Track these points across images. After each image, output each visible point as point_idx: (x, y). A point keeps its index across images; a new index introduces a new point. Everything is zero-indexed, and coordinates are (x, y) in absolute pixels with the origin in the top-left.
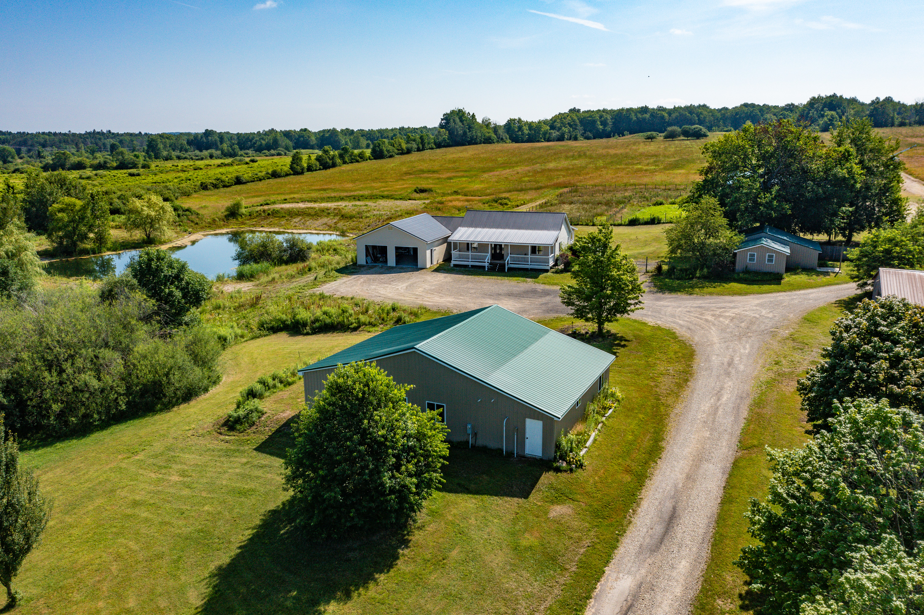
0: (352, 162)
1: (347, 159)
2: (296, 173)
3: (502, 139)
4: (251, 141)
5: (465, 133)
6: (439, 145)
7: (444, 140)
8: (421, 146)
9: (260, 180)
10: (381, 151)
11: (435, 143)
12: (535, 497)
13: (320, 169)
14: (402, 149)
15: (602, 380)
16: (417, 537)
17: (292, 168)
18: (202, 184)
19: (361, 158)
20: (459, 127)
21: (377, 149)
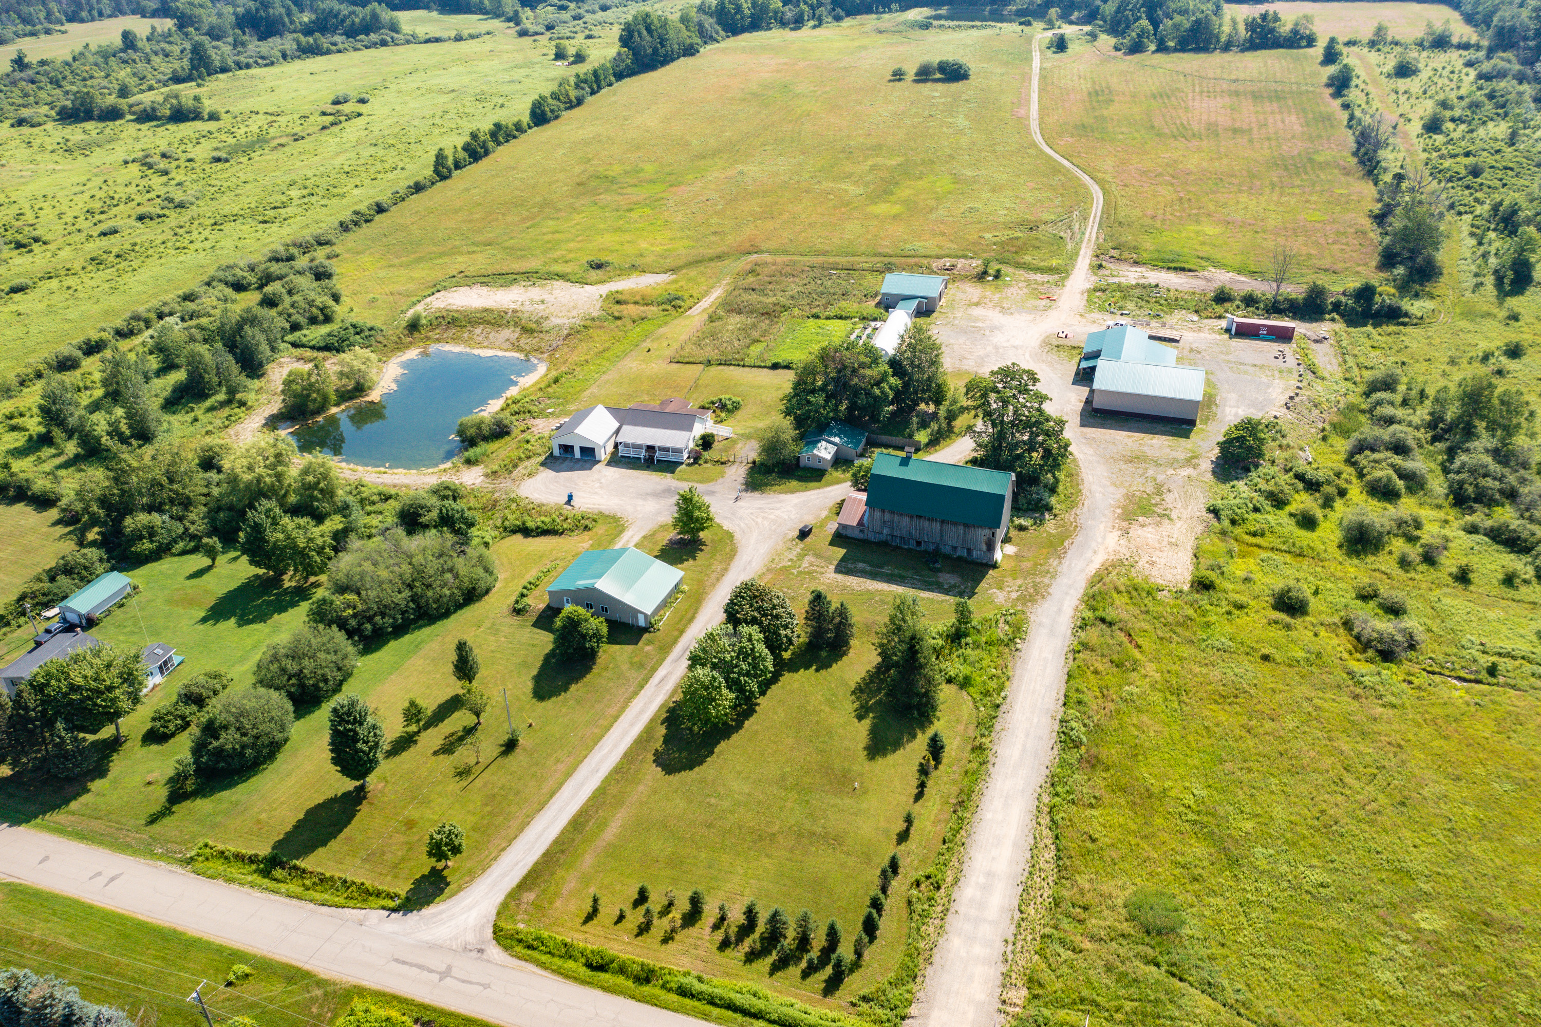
0: (507, 141)
1: (501, 139)
2: (443, 178)
3: (711, 37)
4: (336, 16)
5: (655, 51)
6: (619, 76)
7: (628, 66)
8: (595, 87)
9: (403, 199)
10: (543, 113)
11: (615, 75)
12: (640, 644)
13: (470, 163)
14: (571, 101)
15: (677, 588)
16: (599, 661)
17: (436, 171)
18: (341, 224)
19: (517, 130)
20: (646, 41)
21: (538, 111)
